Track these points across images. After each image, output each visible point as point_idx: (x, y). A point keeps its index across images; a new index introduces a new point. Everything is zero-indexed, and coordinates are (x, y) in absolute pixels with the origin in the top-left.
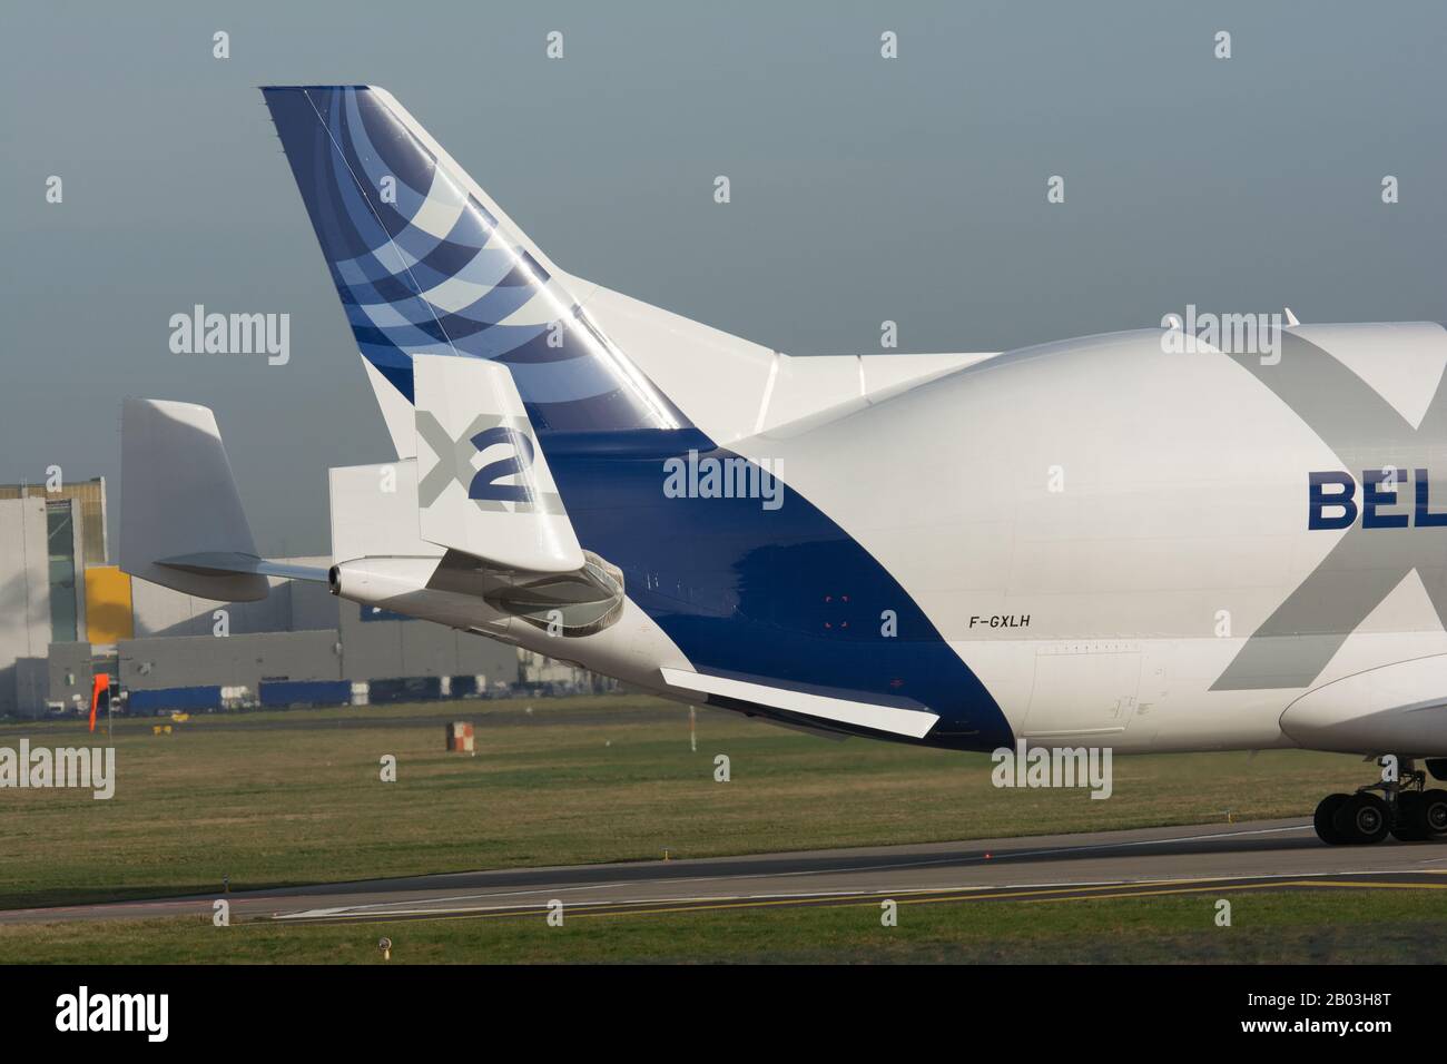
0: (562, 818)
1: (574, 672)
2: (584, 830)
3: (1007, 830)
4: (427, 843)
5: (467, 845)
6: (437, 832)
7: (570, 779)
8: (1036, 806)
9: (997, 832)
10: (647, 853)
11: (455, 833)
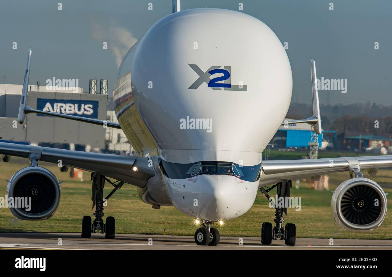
0: (119, 212)
1: (130, 147)
2: (129, 218)
3: (319, 235)
4: (58, 218)
5: (76, 220)
6: (63, 213)
7: (124, 195)
8: (333, 225)
9: (314, 235)
10: (157, 231)
11: (71, 214)
